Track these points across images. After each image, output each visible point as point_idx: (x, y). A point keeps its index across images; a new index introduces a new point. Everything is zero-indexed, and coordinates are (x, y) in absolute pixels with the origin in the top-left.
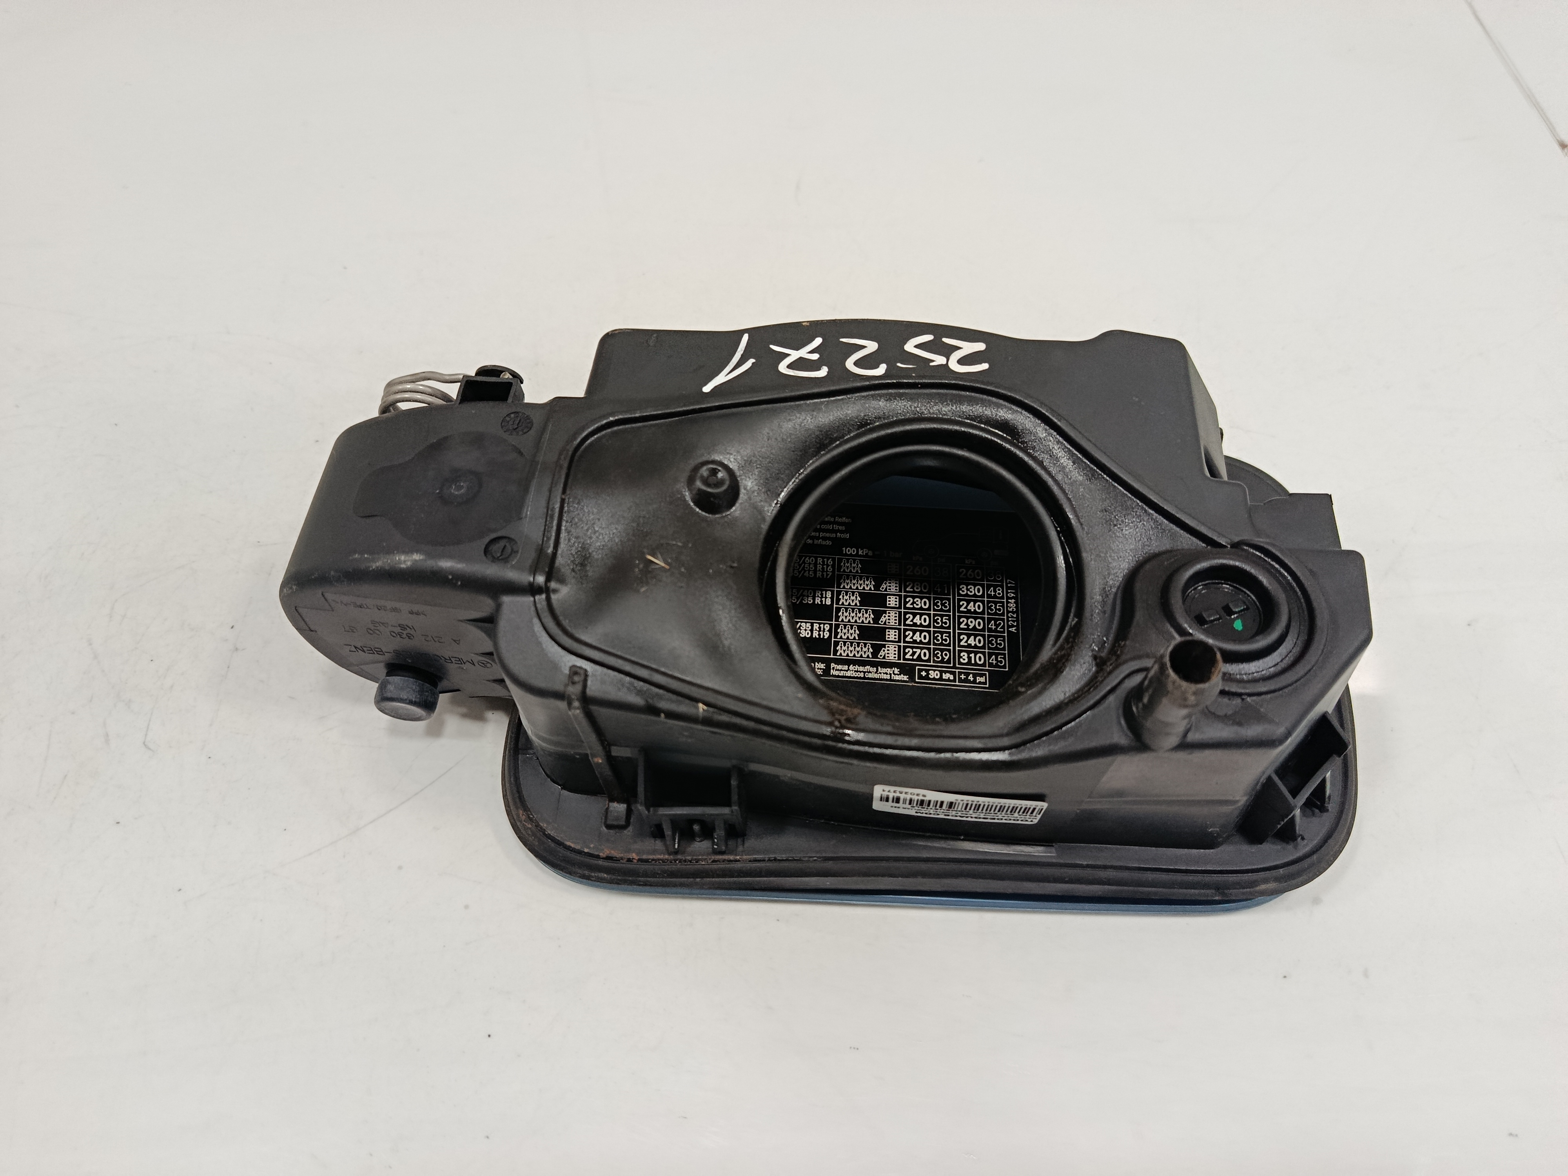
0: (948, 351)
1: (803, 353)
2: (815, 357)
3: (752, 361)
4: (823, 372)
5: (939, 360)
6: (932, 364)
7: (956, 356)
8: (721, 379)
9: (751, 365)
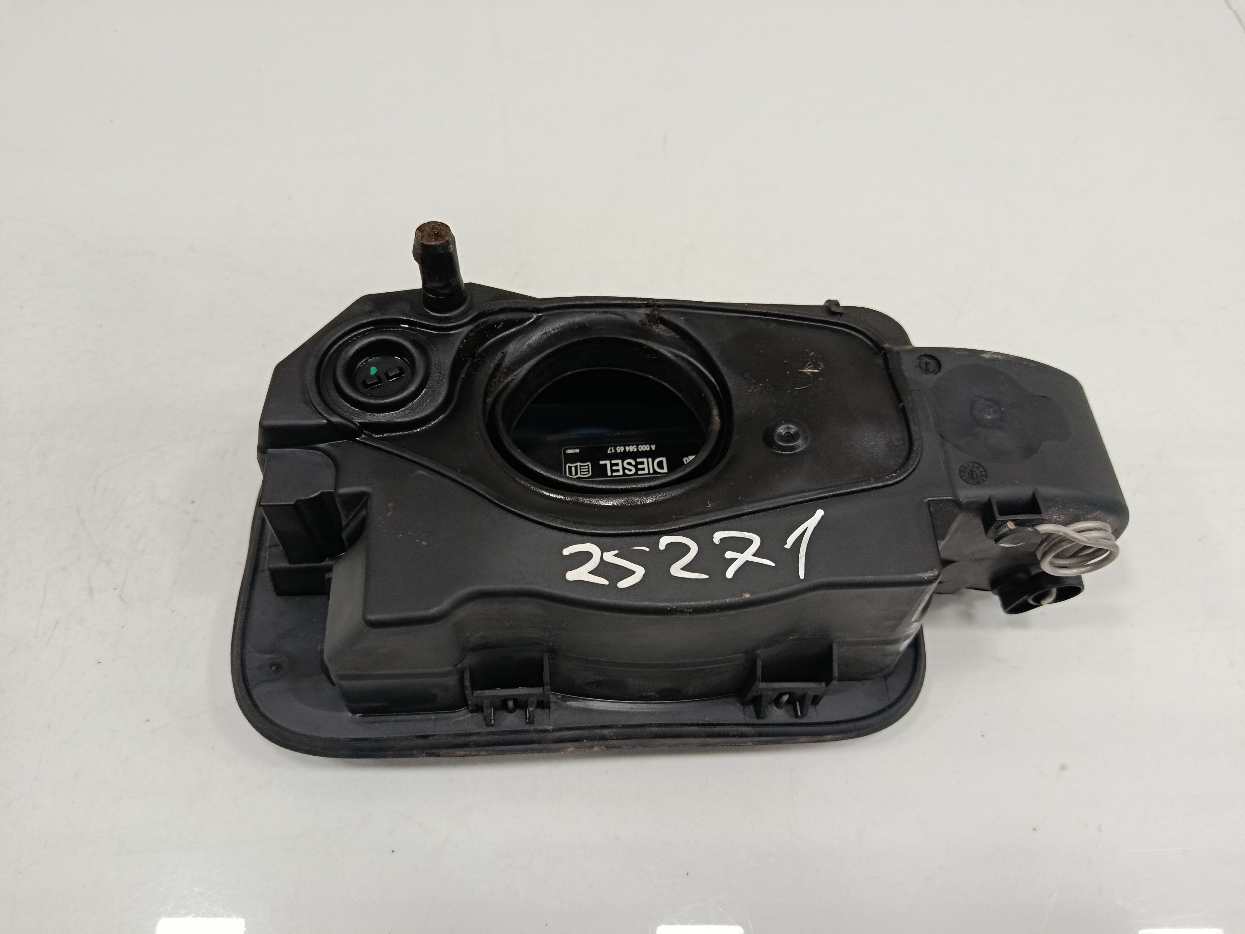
0: (603, 569)
1: (741, 558)
2: (729, 555)
3: (788, 546)
4: (718, 536)
5: (610, 557)
6: (617, 552)
7: (593, 563)
8: (811, 524)
9: (788, 541)
